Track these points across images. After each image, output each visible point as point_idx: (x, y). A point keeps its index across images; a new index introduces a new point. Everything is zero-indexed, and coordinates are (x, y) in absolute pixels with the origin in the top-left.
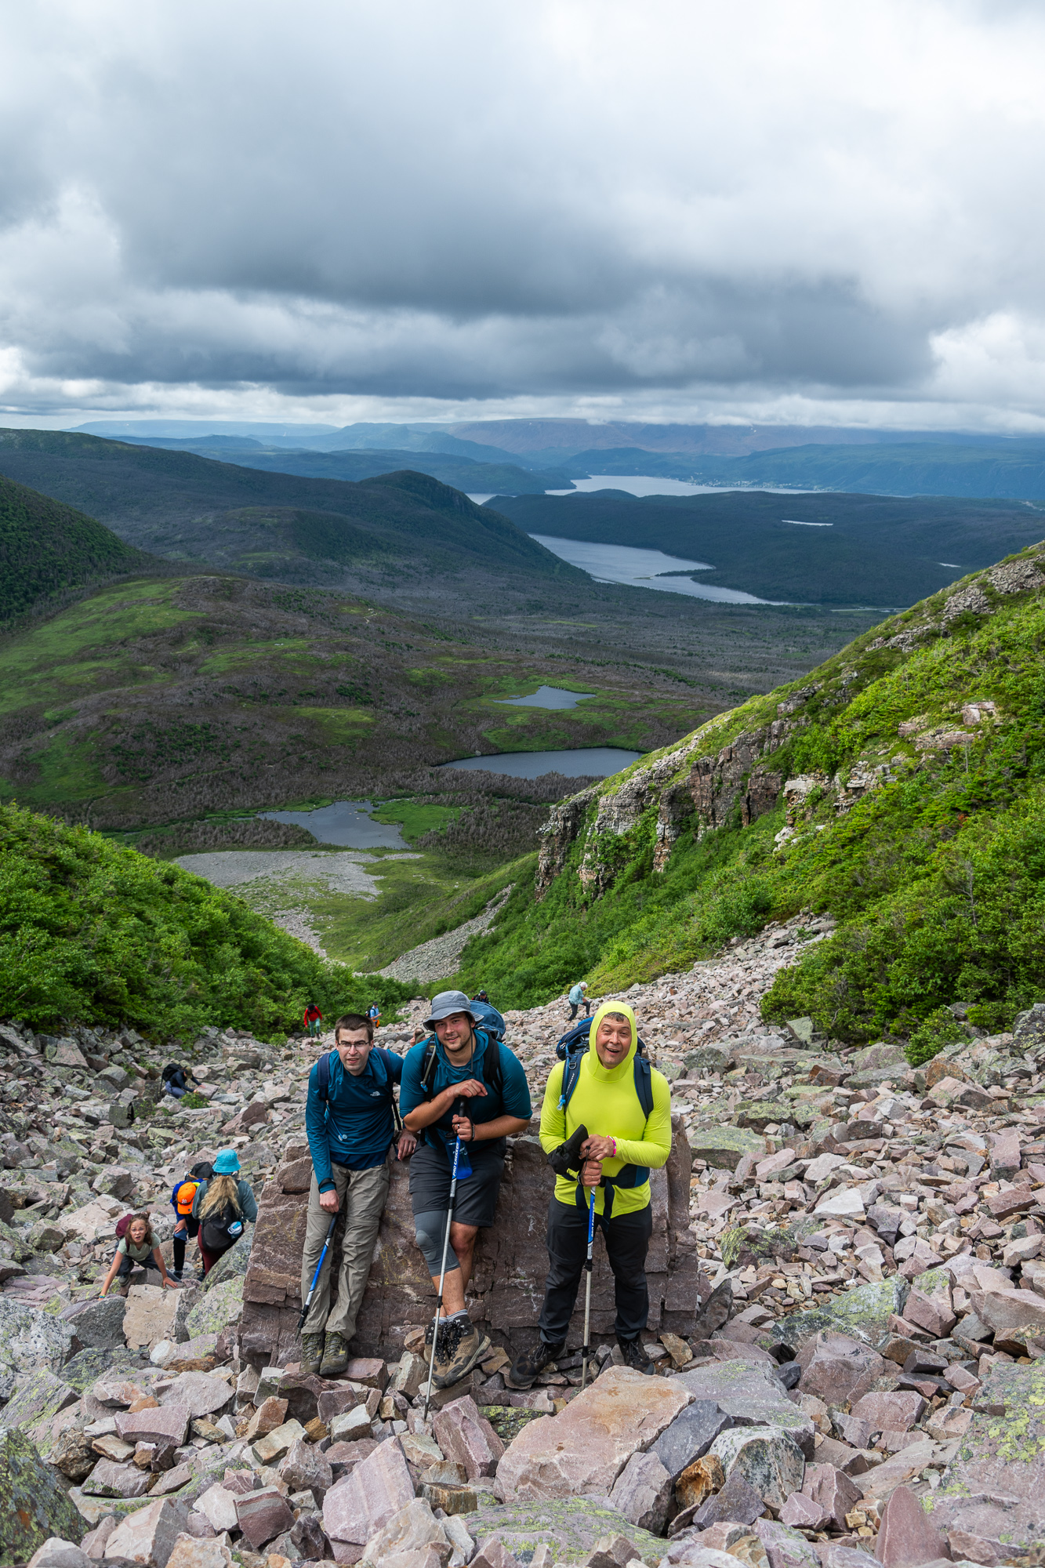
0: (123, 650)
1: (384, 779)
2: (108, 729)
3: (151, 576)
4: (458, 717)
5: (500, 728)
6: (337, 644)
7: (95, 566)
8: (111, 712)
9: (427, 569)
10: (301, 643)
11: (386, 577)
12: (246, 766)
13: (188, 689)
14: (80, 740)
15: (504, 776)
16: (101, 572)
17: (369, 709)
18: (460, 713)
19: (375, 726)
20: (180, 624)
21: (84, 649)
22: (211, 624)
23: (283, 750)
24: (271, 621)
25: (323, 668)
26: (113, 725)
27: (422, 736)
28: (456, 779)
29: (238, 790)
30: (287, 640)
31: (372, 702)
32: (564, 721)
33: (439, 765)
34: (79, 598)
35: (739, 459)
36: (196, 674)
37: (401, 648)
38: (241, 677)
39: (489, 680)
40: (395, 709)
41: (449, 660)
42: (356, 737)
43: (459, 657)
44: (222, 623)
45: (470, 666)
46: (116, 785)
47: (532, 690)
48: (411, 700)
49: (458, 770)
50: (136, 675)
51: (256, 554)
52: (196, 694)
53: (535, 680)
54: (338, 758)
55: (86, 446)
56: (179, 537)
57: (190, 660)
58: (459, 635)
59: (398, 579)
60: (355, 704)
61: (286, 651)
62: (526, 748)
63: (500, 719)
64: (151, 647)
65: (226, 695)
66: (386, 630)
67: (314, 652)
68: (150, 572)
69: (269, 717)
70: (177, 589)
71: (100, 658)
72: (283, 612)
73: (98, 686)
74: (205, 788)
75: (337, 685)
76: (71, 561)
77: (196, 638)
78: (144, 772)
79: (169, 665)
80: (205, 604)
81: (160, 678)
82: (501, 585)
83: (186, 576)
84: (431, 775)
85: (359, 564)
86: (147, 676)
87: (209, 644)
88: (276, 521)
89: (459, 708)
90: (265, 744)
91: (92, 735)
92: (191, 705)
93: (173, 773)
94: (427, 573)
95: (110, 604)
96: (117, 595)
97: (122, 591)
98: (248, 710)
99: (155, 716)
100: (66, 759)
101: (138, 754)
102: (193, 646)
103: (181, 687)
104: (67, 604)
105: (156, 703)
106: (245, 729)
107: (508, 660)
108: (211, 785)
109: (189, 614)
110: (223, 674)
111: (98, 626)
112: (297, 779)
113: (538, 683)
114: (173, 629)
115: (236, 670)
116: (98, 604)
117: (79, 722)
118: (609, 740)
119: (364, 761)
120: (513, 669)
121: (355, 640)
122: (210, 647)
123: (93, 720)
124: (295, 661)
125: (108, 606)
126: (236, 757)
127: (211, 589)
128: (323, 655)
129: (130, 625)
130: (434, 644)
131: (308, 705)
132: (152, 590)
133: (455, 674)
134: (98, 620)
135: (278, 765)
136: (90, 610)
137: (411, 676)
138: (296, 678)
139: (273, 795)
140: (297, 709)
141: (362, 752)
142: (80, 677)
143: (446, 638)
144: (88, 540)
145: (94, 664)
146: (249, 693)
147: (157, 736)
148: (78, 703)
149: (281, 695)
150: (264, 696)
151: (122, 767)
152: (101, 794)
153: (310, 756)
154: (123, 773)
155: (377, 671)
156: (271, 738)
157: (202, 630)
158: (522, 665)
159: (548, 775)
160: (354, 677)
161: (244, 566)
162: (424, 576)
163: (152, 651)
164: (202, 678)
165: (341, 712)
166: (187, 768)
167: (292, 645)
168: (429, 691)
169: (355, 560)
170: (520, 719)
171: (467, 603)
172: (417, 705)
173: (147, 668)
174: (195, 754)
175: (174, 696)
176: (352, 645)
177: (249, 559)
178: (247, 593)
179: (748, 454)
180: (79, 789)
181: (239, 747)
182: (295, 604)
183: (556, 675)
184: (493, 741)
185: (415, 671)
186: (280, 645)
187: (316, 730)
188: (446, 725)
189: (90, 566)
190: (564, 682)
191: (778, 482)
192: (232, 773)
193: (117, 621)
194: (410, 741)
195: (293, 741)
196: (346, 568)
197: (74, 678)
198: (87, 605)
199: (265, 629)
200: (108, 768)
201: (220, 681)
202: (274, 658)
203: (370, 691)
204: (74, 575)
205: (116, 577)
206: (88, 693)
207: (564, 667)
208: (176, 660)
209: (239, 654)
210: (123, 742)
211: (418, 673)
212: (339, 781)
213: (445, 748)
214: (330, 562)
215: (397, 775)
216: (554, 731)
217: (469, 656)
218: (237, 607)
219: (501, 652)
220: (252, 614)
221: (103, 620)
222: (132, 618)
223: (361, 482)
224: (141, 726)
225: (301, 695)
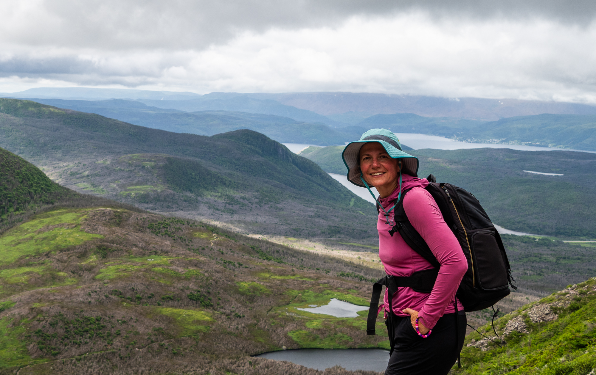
0: (47, 260)
1: (217, 364)
2: (34, 317)
3: (68, 206)
4: (271, 320)
5: (301, 330)
6: (190, 261)
7: (32, 198)
8: (36, 305)
9: (257, 200)
10: (165, 259)
11: (227, 206)
12: (123, 349)
13: (88, 291)
14: (16, 324)
15: (302, 367)
16: (35, 202)
17: (209, 310)
18: (273, 317)
19: (212, 324)
20: (85, 243)
21: (21, 258)
22: (106, 243)
23: (149, 338)
24: (146, 242)
25: (179, 279)
26: (37, 315)
27: (245, 333)
28: (268, 367)
29: (116, 366)
30: (156, 257)
31: (212, 306)
32: (348, 327)
33: (256, 355)
34: (21, 221)
35: (490, 123)
36: (94, 279)
37: (234, 265)
38: (123, 283)
39: (295, 293)
40: (228, 312)
41: (267, 275)
42: (199, 331)
43: (275, 274)
44: (113, 243)
45: (283, 281)
46: (36, 358)
47: (325, 302)
48: (239, 305)
49: (270, 360)
50: (54, 278)
51: (138, 187)
52: (93, 295)
53: (328, 294)
54: (186, 346)
55: (31, 109)
56: (86, 173)
57: (90, 269)
58: (276, 255)
59: (236, 207)
60: (199, 307)
61: (154, 266)
62: (319, 346)
63: (301, 322)
64: (65, 258)
65: (113, 297)
66: (225, 251)
67: (174, 267)
68: (68, 203)
69: (141, 314)
70: (85, 217)
71: (31, 265)
72: (154, 236)
73: (29, 285)
74: (94, 364)
75: (188, 292)
76: (17, 194)
77: (96, 253)
78: (55, 349)
79: (76, 272)
80: (103, 228)
81: (70, 281)
82: (310, 214)
83: (91, 207)
84: (250, 363)
85: (209, 196)
86: (61, 280)
87: (104, 257)
88: (153, 164)
89: (272, 313)
90: (137, 333)
91: (23, 321)
92: (90, 302)
93: (74, 351)
94: (257, 203)
95: (40, 226)
96: (45, 220)
97: (49, 217)
98: (127, 308)
99: (65, 309)
100: (5, 337)
101: (52, 336)
102: (93, 259)
103: (83, 289)
104: (12, 225)
105: (66, 300)
106: (124, 322)
107: (310, 278)
108: (99, 361)
109: (91, 235)
110: (111, 281)
111: (32, 242)
112: (157, 360)
113: (330, 296)
114: (81, 246)
115: (120, 278)
116: (33, 226)
117: (16, 312)
118: (380, 343)
119: (204, 349)
120: (313, 285)
121: (202, 259)
122: (104, 260)
123: (25, 311)
124: (161, 273)
125: (39, 228)
126: (117, 342)
127: (108, 218)
128: (180, 269)
129: (52, 242)
130: (258, 263)
131: (168, 306)
132: (69, 217)
133: (271, 287)
134: (32, 238)
135: (145, 350)
136: (27, 229)
137: (240, 287)
138: (160, 286)
139: (140, 371)
140: (160, 309)
141: (203, 343)
142: (18, 278)
143: (267, 258)
144: (29, 180)
145: (27, 269)
146: (128, 296)
147: (66, 324)
148: (15, 297)
149: (150, 297)
150: (139, 298)
151: (41, 346)
152: (26, 363)
153: (167, 344)
154: (41, 349)
155: (216, 283)
156: (141, 329)
157: (99, 247)
158: (320, 281)
159: (334, 368)
160: (200, 287)
161: (129, 195)
162: (254, 206)
163: (66, 262)
164: (98, 283)
165: (190, 312)
166: (83, 348)
167: (159, 261)
168: (252, 299)
169: (206, 193)
170: (315, 324)
171: (285, 227)
172: (243, 309)
173: (62, 274)
174: (90, 338)
175: (78, 295)
176: (200, 262)
177: (133, 190)
178: (131, 221)
179: (497, 119)
180: (12, 359)
181: (119, 334)
182: (163, 230)
183: (343, 291)
184: (295, 339)
185: (243, 284)
186: (152, 260)
187: (172, 325)
188: (263, 326)
189: (29, 198)
190: (349, 296)
191: (521, 140)
192: (114, 353)
193: (44, 239)
194: (237, 337)
195: (156, 332)
196: (199, 198)
197: (14, 278)
198: (25, 226)
199: (142, 248)
200: (32, 345)
201: (110, 286)
202: (147, 271)
203: (211, 297)
204: (18, 204)
205: (46, 206)
206: (22, 290)
207: (350, 284)
208: (81, 269)
209: (123, 266)
210: (44, 327)
211: (245, 285)
212: (185, 363)
213: (261, 342)
214: (189, 194)
215: (226, 361)
216: (340, 334)
217: (282, 273)
218: (124, 232)
219: (305, 270)
220: (134, 237)
221: (35, 238)
222: (55, 237)
223: (213, 136)
224: (55, 316)
225: (163, 299)
